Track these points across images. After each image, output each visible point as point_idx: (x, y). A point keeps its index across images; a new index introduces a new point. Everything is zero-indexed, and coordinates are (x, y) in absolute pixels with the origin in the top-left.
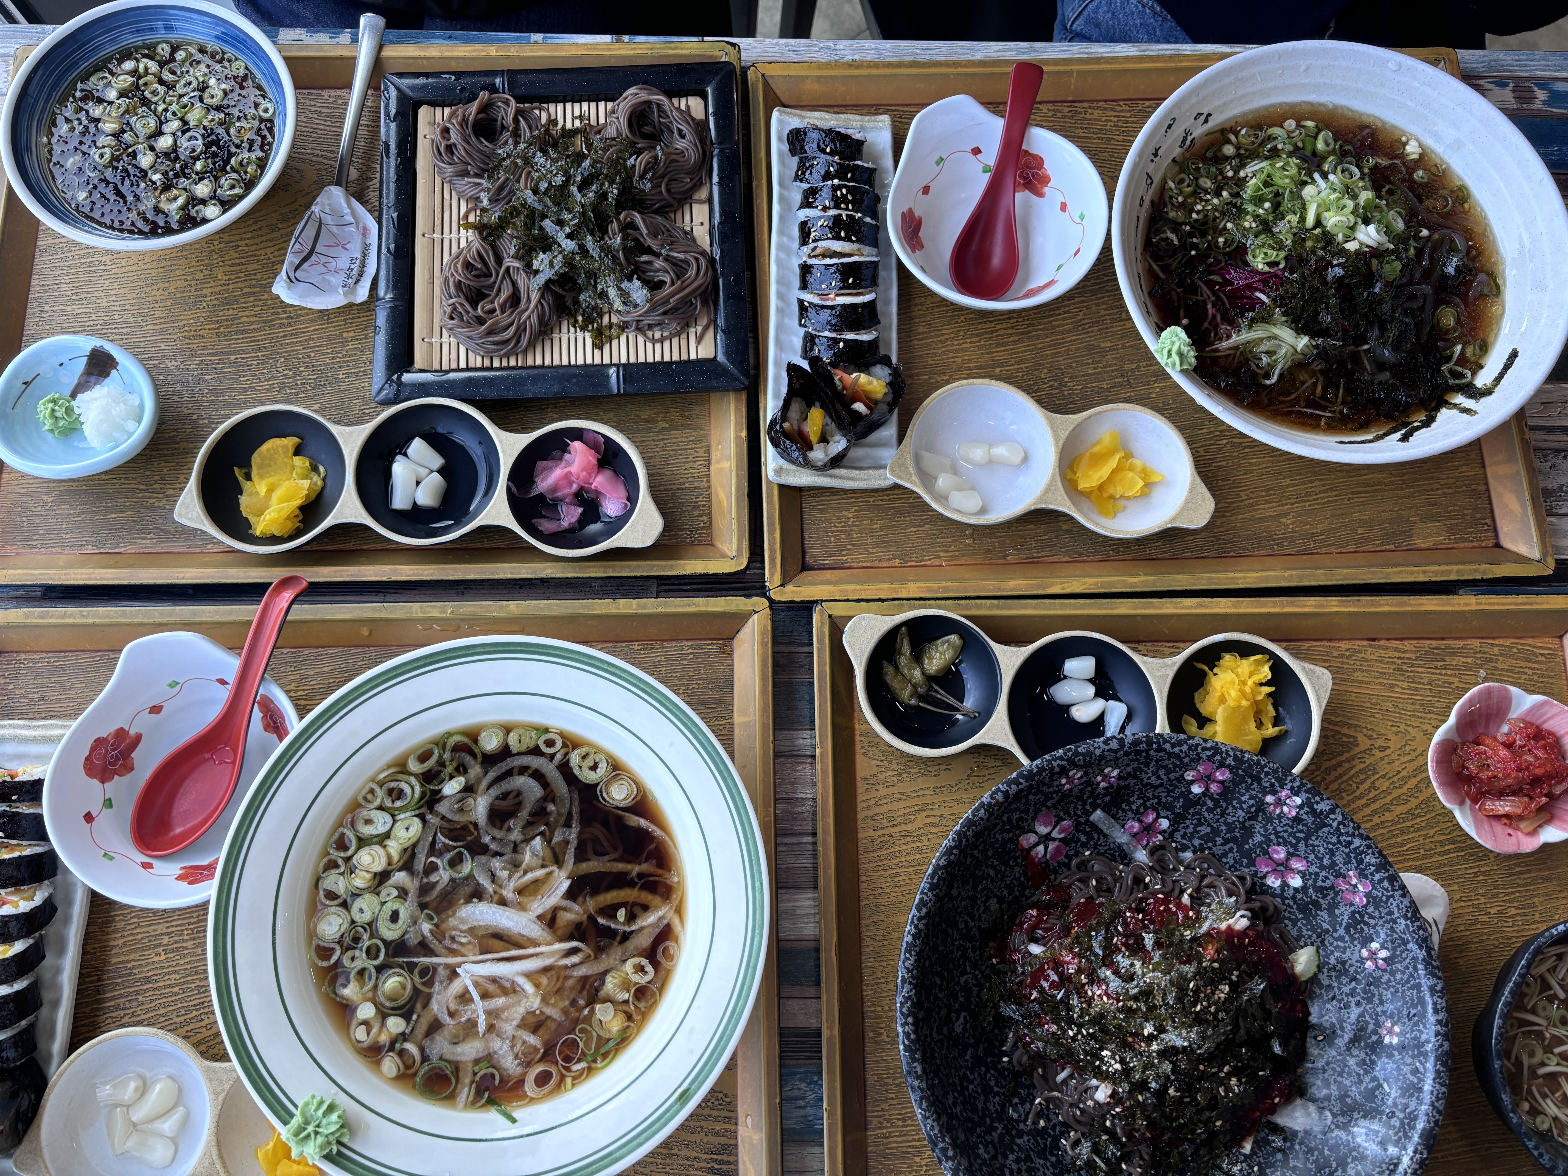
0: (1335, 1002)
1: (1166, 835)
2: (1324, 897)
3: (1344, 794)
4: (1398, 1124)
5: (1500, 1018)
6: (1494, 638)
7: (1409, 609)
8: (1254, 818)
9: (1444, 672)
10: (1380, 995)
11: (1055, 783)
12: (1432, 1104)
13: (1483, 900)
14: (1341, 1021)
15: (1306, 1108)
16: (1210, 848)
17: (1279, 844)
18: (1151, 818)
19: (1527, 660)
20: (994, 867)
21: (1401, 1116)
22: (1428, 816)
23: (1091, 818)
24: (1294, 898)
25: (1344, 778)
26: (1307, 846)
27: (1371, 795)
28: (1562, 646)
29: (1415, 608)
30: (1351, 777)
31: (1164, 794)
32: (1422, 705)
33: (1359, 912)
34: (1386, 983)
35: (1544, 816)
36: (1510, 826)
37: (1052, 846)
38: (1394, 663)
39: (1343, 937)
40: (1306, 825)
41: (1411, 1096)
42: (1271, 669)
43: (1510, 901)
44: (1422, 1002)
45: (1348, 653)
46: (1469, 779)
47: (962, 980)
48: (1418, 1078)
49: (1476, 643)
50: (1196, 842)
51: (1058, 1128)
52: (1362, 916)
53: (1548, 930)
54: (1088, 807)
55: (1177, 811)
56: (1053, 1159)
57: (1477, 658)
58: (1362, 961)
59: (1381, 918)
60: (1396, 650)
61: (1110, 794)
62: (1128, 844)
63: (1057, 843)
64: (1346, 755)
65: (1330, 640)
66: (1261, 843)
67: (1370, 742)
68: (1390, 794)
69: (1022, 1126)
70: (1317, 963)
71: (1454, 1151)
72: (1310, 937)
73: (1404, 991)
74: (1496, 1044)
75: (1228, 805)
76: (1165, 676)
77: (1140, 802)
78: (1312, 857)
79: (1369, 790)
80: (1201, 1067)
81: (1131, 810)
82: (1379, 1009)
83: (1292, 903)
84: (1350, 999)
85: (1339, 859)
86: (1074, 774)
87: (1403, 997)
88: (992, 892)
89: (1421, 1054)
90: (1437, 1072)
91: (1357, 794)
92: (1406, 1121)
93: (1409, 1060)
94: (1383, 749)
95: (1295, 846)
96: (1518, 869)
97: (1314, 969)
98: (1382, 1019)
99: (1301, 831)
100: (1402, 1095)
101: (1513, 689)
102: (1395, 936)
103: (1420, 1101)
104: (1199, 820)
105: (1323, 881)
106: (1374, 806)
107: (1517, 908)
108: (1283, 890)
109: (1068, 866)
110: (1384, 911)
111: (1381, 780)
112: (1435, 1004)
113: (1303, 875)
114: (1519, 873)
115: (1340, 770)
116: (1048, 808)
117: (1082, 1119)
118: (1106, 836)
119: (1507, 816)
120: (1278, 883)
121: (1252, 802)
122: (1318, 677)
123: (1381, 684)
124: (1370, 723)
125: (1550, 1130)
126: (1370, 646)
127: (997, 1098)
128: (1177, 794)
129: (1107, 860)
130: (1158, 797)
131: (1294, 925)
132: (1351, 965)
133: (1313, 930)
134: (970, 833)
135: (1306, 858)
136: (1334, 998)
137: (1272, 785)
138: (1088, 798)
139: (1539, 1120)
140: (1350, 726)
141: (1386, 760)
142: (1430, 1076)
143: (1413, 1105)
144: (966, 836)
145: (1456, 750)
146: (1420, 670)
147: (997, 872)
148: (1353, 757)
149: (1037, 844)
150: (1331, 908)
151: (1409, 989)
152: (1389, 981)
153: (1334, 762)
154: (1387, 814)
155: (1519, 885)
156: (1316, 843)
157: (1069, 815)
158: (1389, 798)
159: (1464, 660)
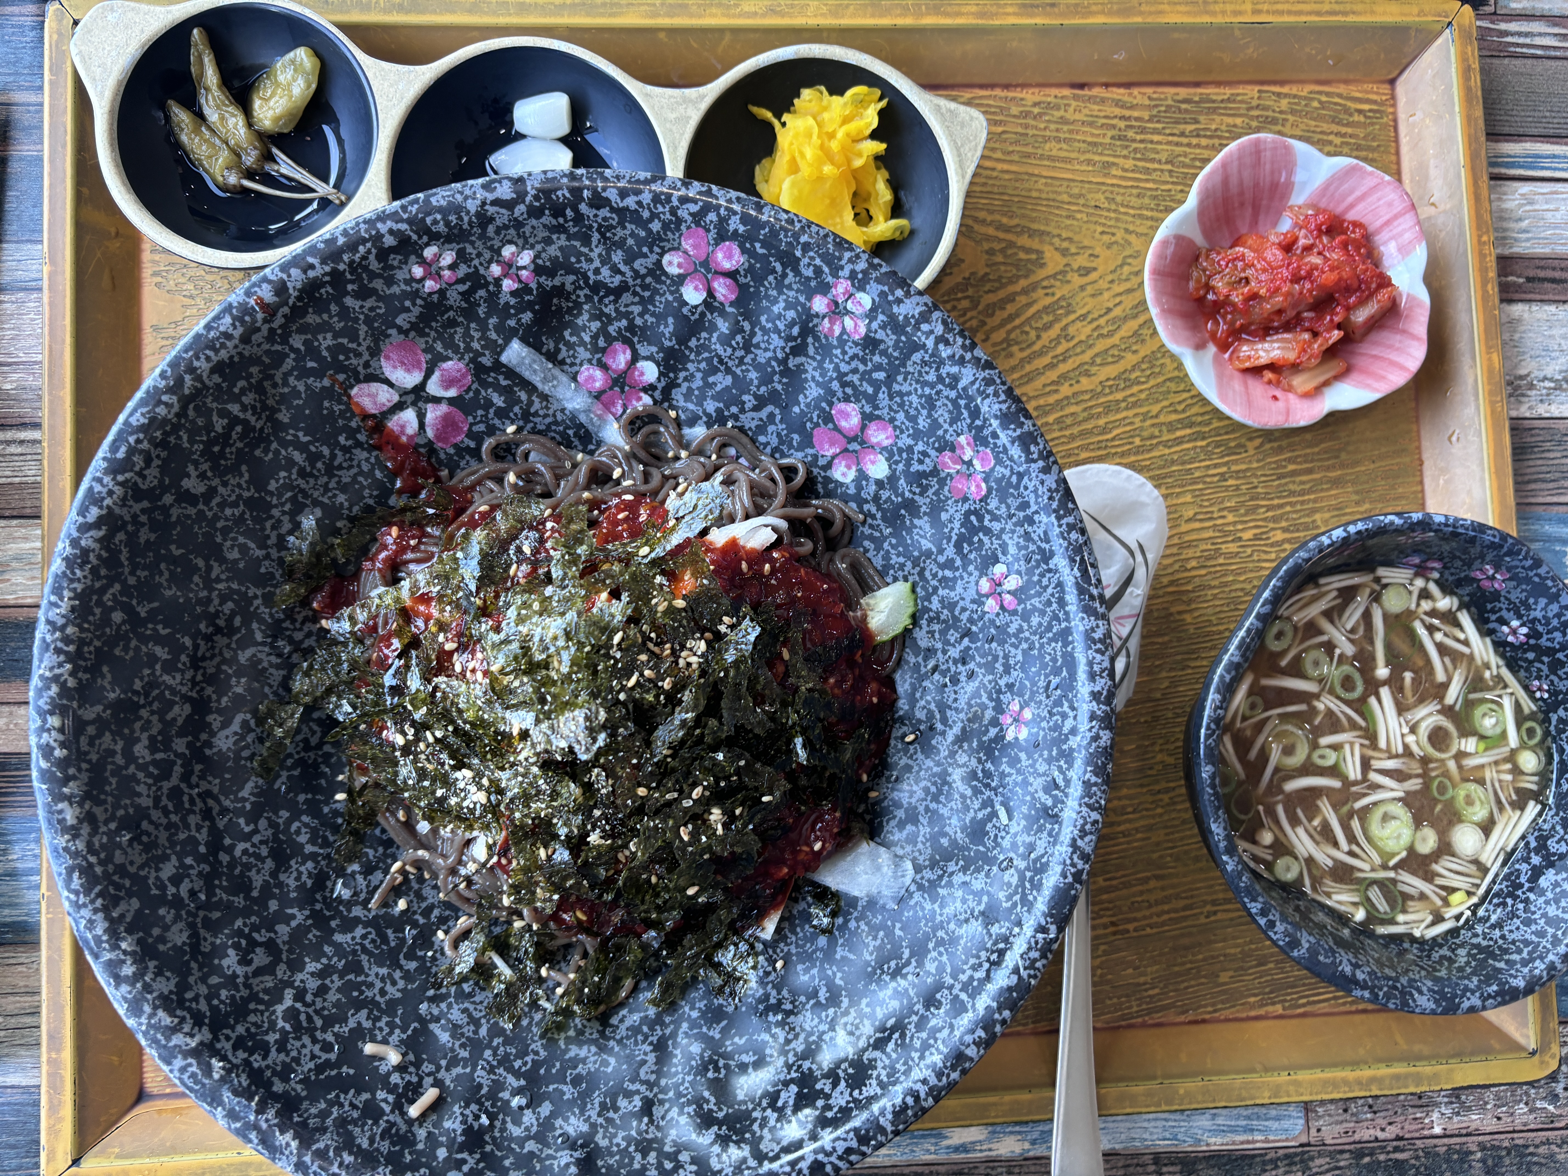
0: (937, 676)
1: (657, 394)
2: (924, 490)
3: (1015, 349)
4: (1015, 880)
5: (1218, 691)
6: (1282, 83)
7: (1138, 19)
8: (799, 350)
9: (1194, 141)
10: (1006, 657)
11: (400, 275)
12: (1073, 844)
13: (1231, 518)
14: (943, 707)
15: (874, 858)
16: (736, 418)
17: (847, 399)
18: (621, 359)
19: (1334, 120)
20: (302, 448)
21: (1022, 865)
22: (1152, 382)
23: (504, 358)
24: (876, 499)
25: (1017, 322)
26: (891, 398)
27: (1060, 350)
28: (1393, 97)
29: (1149, 20)
30: (1028, 320)
31: (636, 309)
32: (1155, 197)
33: (975, 512)
34: (1016, 635)
35: (1337, 366)
36: (1278, 384)
37: (433, 414)
38: (1114, 127)
39: (952, 561)
40: (884, 353)
41: (1040, 830)
42: (881, 113)
43: (1274, 519)
44: (1070, 662)
45: (1036, 110)
46: (1217, 309)
47: (244, 657)
48: (1055, 797)
49: (1252, 91)
50: (711, 406)
51: (436, 912)
52: (981, 519)
53: (1314, 538)
54: (493, 335)
55: (667, 343)
56: (412, 965)
57: (1252, 118)
58: (979, 600)
59: (1010, 516)
60: (1118, 103)
61: (529, 306)
62: (587, 411)
63: (444, 408)
64: (1023, 283)
65: (1007, 87)
66: (819, 399)
67: (1065, 261)
68: (1090, 346)
69: (357, 911)
70: (910, 611)
71: (1155, 919)
72: (902, 566)
73: (1042, 646)
74: (1208, 737)
75: (753, 325)
76: (683, 120)
77: (595, 325)
78: (901, 416)
79: (1057, 340)
80: (642, 791)
81: (582, 343)
82: (1002, 683)
83: (874, 510)
84: (961, 668)
85: (942, 414)
86: (438, 257)
87: (1041, 656)
88: (306, 495)
89: (1062, 754)
90: (1087, 784)
91: (1036, 347)
92: (1028, 874)
93: (1042, 767)
94: (1086, 271)
95: (872, 400)
96: (1291, 467)
97: (906, 621)
98: (1005, 698)
99: (878, 368)
100: (1028, 830)
101: (1299, 146)
102: (1032, 547)
103: (1054, 838)
104: (709, 361)
105: (921, 462)
106: (1063, 368)
107: (1285, 530)
108: (859, 488)
109: (476, 453)
110: (1014, 503)
111: (1079, 324)
112: (1090, 664)
113: (889, 453)
114: (1294, 473)
115: (1010, 309)
116: (400, 330)
117: (467, 894)
118: (545, 397)
119: (1272, 367)
120: (852, 474)
121: (791, 314)
122: (963, 125)
123: (1089, 162)
124: (1067, 227)
125: (1300, 879)
126: (1076, 98)
127: (310, 865)
128: (660, 308)
129: (550, 444)
130: (627, 315)
131: (878, 549)
132: (964, 609)
133: (907, 555)
134: (202, 365)
135: (892, 420)
136: (935, 669)
137: (818, 271)
138: (489, 315)
139: (1281, 863)
140: (1032, 233)
141: (1089, 290)
142: (1076, 791)
143: (1041, 845)
144: (191, 370)
145: (1197, 258)
146: (1156, 138)
147: (313, 458)
148: (1034, 287)
149: (399, 407)
150: (936, 509)
151: (1050, 640)
152: (1020, 630)
153: (1002, 294)
154: (1084, 380)
155: (1292, 493)
156: (905, 388)
157: (456, 350)
158: (1090, 353)
159: (1230, 120)
